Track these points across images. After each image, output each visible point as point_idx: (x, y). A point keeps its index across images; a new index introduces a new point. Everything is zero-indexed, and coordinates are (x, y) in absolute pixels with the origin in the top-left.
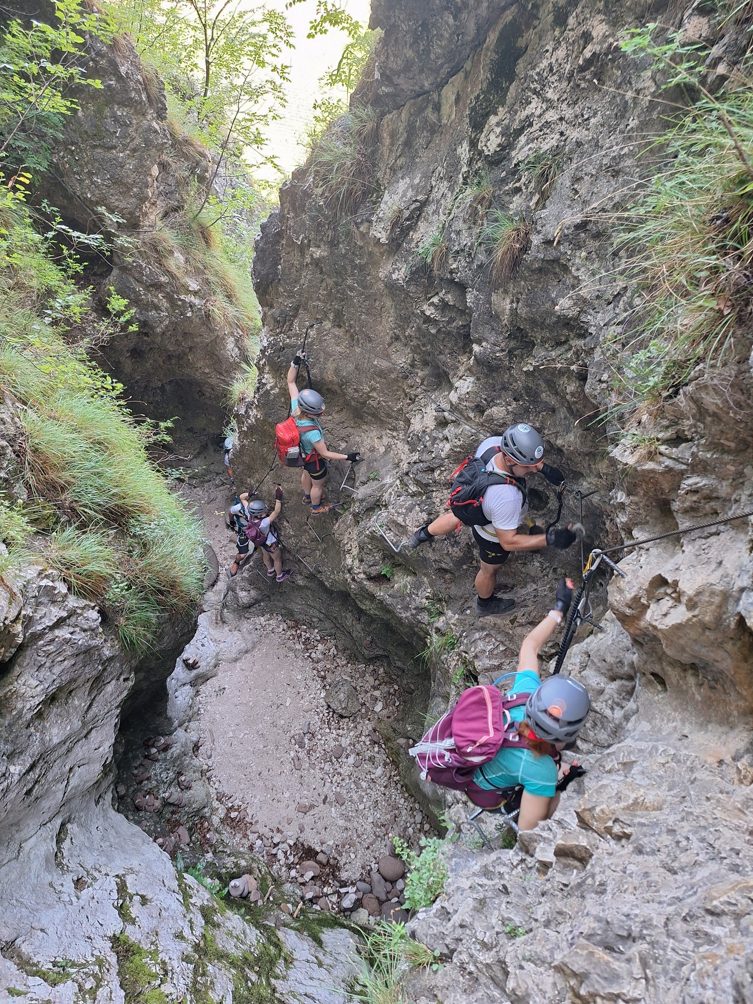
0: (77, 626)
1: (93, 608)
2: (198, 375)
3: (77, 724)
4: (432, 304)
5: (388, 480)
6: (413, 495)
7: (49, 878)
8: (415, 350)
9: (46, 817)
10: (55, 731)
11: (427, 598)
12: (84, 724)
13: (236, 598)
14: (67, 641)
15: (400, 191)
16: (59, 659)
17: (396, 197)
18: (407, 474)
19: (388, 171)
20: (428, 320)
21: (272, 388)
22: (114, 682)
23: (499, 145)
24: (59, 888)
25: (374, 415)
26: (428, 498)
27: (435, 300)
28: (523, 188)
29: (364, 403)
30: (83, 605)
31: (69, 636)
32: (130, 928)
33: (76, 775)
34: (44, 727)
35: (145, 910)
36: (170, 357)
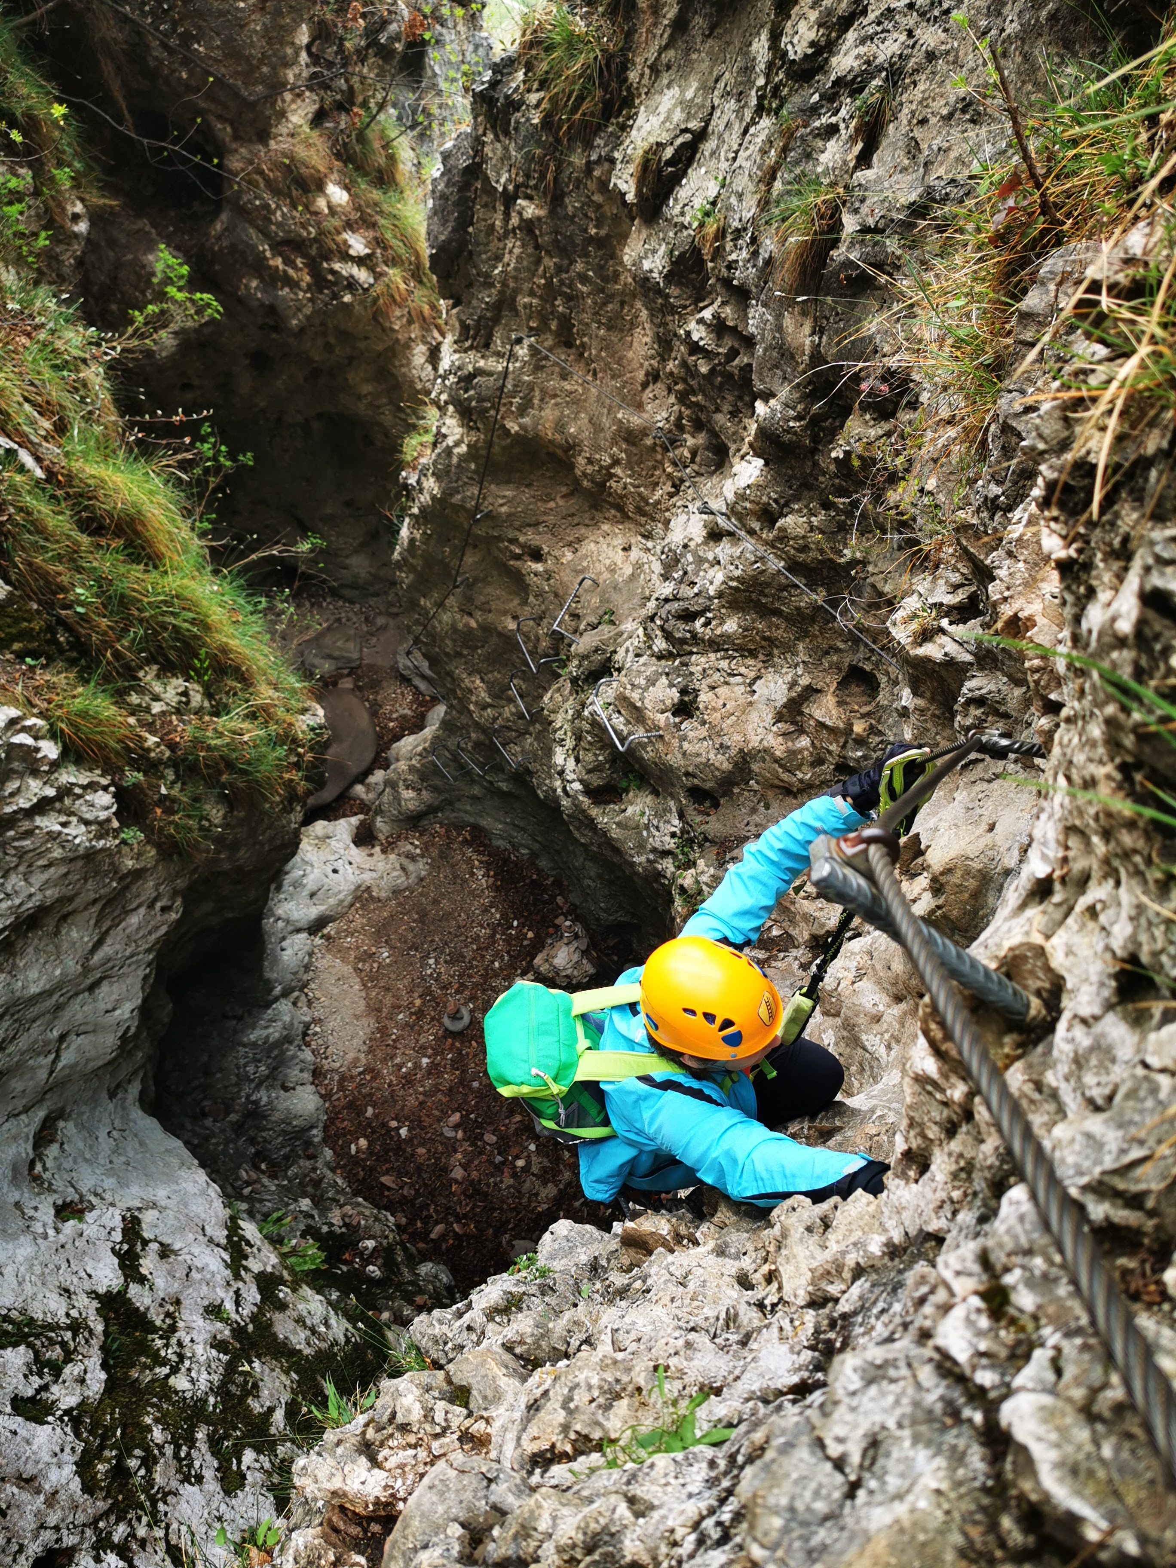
0: (73, 814)
1: (105, 789)
2: (361, 408)
3: (72, 966)
4: (701, 321)
5: (628, 626)
6: (660, 657)
7: (14, 1196)
8: (682, 398)
9: (20, 1104)
10: (33, 974)
11: (673, 835)
12: (87, 970)
13: (397, 798)
14: (52, 836)
15: (663, 109)
16: (41, 863)
17: (655, 121)
18: (652, 618)
19: (647, 71)
20: (695, 348)
21: (457, 444)
22: (142, 911)
23: (812, 44)
24: (30, 1212)
25: (620, 508)
26: (683, 664)
27: (707, 314)
28: (842, 126)
29: (602, 485)
30: (84, 781)
31: (58, 828)
32: (134, 1290)
33: (73, 1047)
34: (14, 965)
35: (164, 1266)
36: (315, 373)
